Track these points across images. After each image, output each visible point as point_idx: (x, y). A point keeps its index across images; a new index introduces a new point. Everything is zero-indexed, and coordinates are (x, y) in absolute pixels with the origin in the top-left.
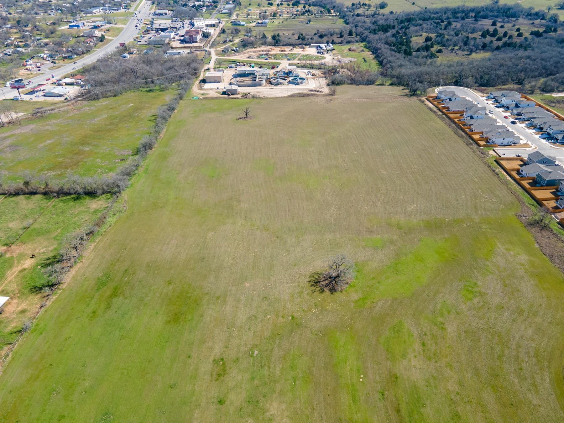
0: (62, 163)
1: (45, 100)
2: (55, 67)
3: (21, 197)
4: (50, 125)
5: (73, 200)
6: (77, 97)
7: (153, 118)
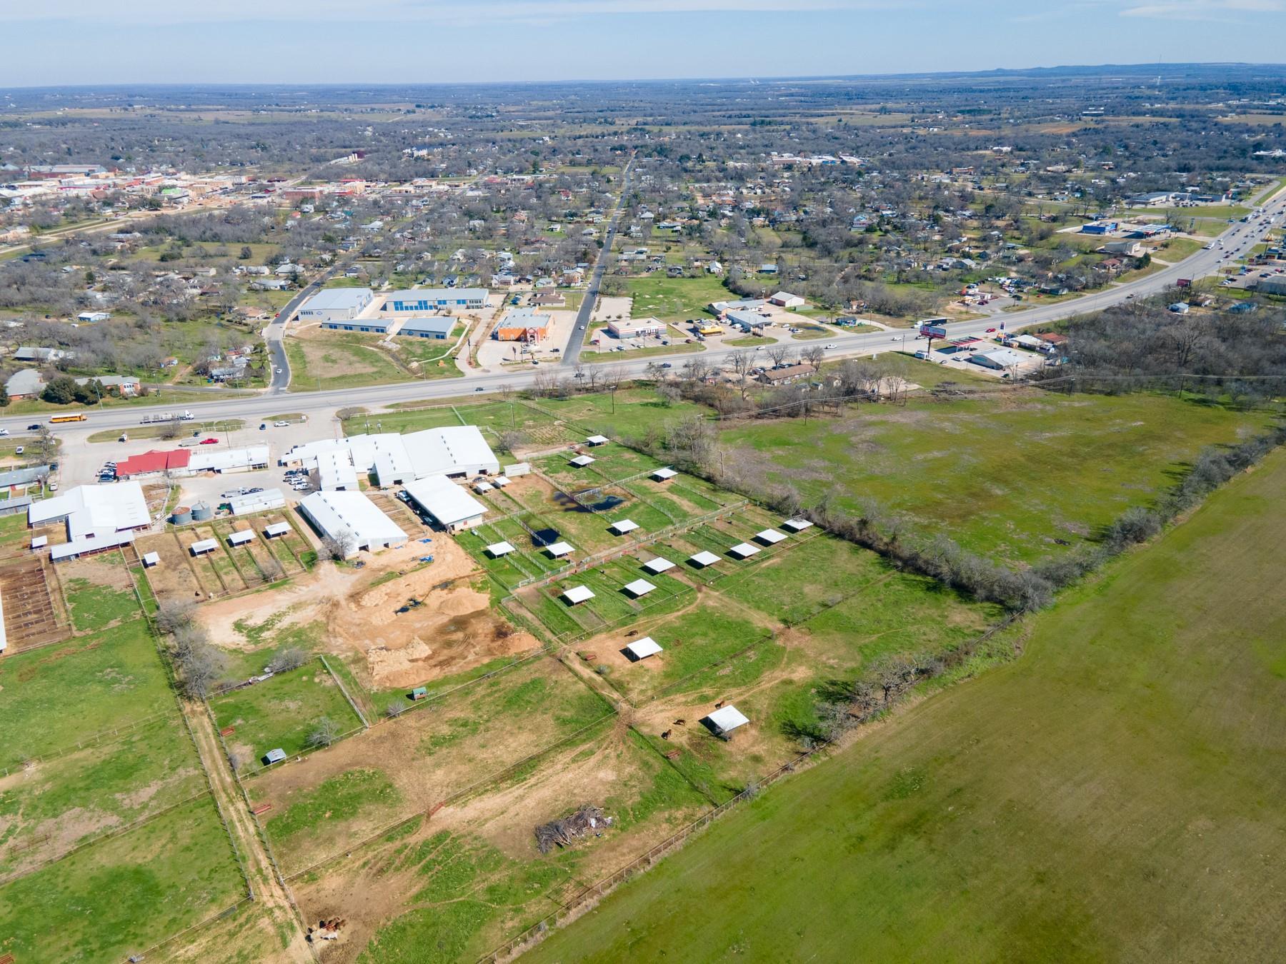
0: (939, 503)
1: (966, 370)
2: (1015, 308)
3: (845, 545)
4: (953, 422)
5: (925, 587)
6: (1030, 377)
7: (1179, 469)
